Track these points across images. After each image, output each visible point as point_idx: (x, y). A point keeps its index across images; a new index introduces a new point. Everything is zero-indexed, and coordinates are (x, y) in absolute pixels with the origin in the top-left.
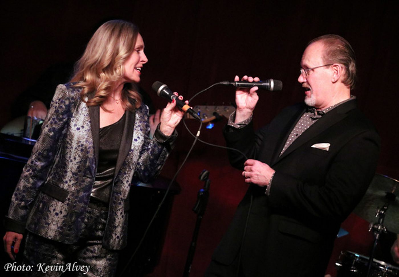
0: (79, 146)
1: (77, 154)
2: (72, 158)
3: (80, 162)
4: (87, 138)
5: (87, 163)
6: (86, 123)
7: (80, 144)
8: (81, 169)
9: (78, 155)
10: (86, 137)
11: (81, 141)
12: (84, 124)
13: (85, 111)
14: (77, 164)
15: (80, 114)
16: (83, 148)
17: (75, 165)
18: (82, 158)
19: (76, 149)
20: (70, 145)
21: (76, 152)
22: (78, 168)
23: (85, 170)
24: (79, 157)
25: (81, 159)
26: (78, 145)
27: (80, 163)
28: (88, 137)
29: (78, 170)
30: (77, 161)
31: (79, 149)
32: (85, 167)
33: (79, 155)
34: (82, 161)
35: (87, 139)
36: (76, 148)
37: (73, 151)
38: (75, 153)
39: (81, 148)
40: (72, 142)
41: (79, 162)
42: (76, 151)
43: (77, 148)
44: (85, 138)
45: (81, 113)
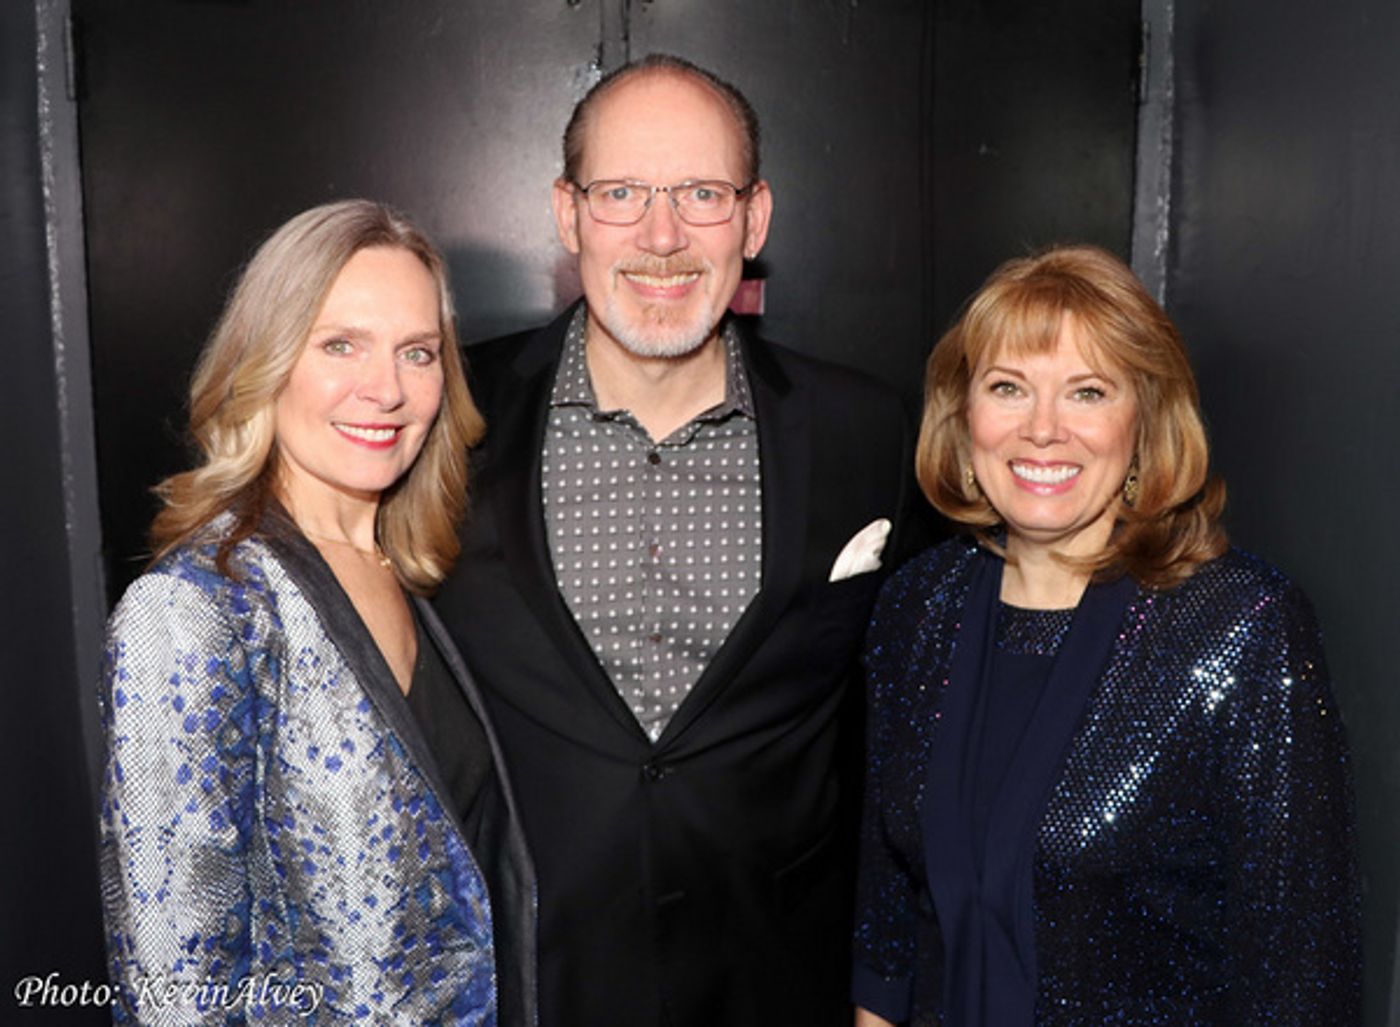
0: (374, 840)
1: (377, 877)
2: (354, 904)
3: (400, 904)
4: (391, 787)
5: (432, 895)
6: (348, 722)
7: (376, 831)
8: (413, 931)
9: (384, 881)
10: (385, 786)
11: (376, 817)
12: (340, 728)
13: (314, 664)
14: (389, 920)
15: (305, 690)
16: (398, 843)
17: (380, 924)
18: (406, 884)
19: (365, 859)
20: (329, 854)
21: (368, 872)
22: (399, 930)
23: (434, 925)
24: (388, 886)
25: (402, 890)
26: (368, 838)
27: (403, 908)
28: (394, 782)
29: (399, 940)
30: (383, 906)
31: (378, 856)
32: (428, 915)
33: (387, 877)
34: (407, 895)
35: (393, 791)
36: (362, 856)
37: (351, 872)
38: (363, 878)
39: (385, 845)
40: (332, 839)
41: (393, 908)
42: (364, 867)
43: (368, 852)
44: (383, 793)
45: (306, 685)
